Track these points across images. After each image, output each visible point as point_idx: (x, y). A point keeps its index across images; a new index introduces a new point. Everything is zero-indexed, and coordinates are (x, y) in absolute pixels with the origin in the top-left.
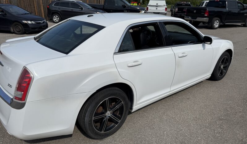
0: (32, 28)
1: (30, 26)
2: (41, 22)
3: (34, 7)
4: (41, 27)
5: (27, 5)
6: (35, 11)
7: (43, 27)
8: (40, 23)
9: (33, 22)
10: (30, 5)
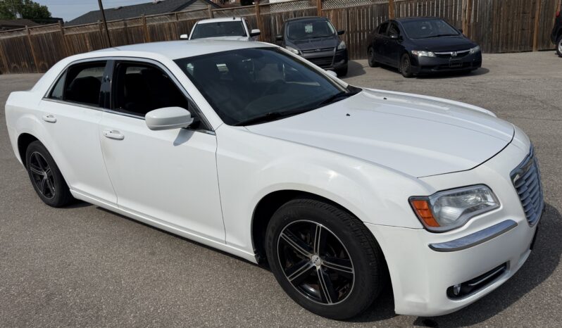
0: (423, 67)
1: (420, 62)
2: (451, 53)
3: (533, 18)
4: (448, 65)
5: (514, 14)
6: (532, 27)
7: (453, 64)
8: (450, 55)
9: (431, 54)
10: (524, 13)
